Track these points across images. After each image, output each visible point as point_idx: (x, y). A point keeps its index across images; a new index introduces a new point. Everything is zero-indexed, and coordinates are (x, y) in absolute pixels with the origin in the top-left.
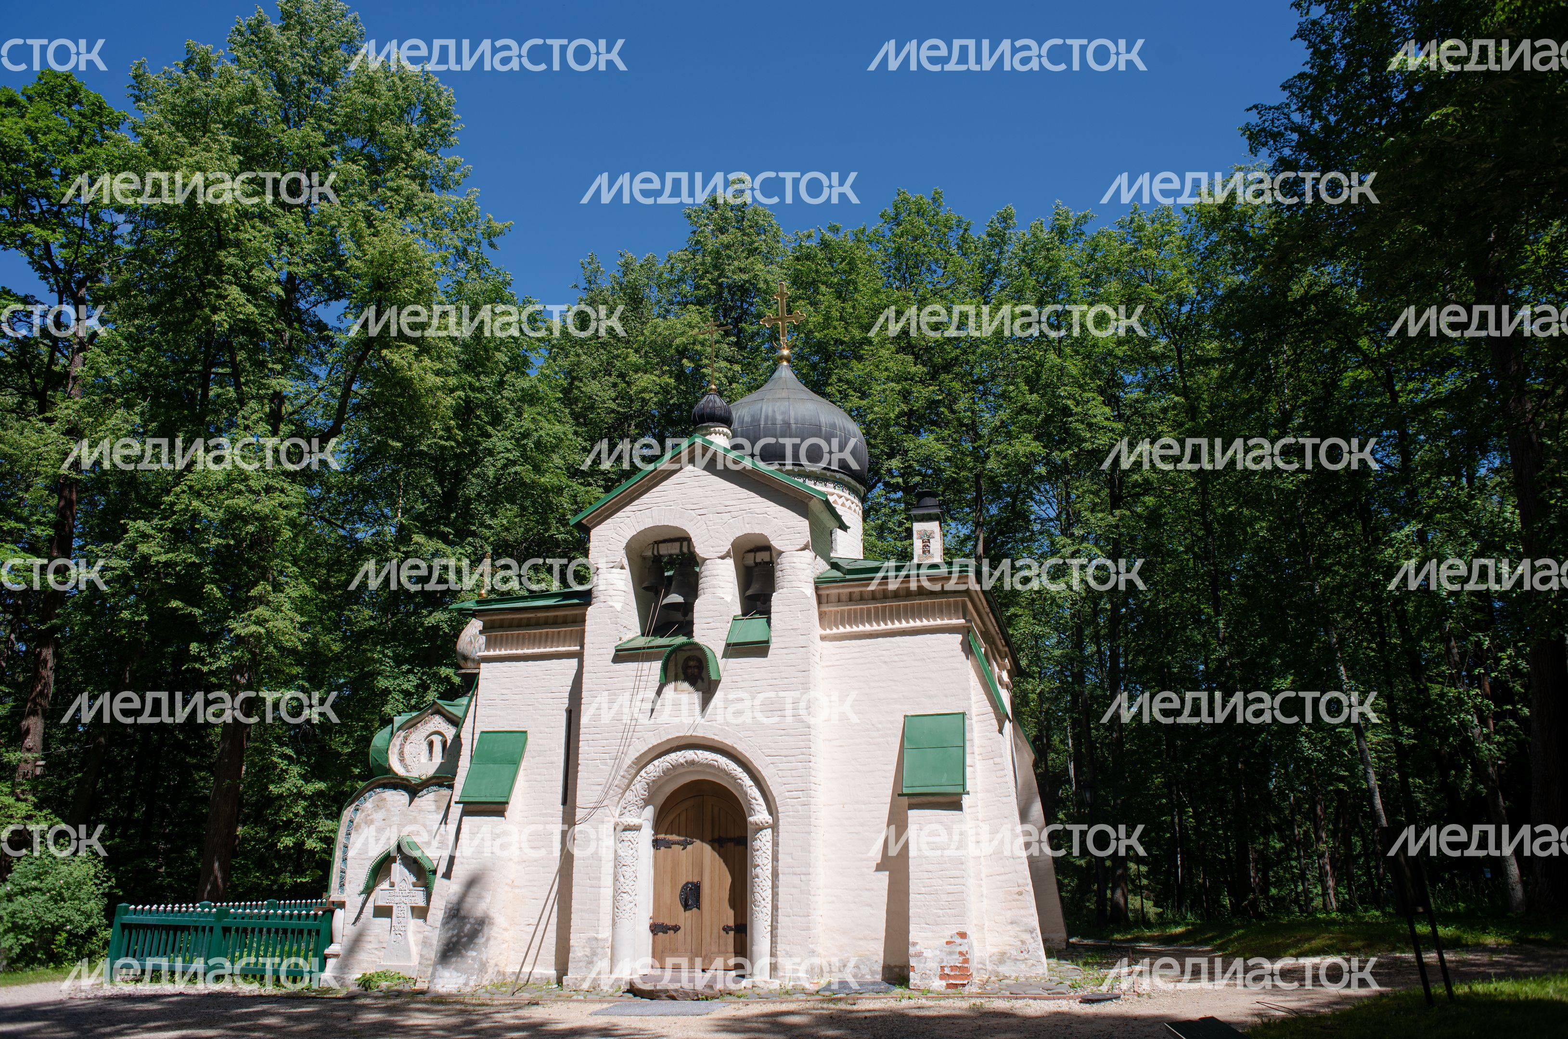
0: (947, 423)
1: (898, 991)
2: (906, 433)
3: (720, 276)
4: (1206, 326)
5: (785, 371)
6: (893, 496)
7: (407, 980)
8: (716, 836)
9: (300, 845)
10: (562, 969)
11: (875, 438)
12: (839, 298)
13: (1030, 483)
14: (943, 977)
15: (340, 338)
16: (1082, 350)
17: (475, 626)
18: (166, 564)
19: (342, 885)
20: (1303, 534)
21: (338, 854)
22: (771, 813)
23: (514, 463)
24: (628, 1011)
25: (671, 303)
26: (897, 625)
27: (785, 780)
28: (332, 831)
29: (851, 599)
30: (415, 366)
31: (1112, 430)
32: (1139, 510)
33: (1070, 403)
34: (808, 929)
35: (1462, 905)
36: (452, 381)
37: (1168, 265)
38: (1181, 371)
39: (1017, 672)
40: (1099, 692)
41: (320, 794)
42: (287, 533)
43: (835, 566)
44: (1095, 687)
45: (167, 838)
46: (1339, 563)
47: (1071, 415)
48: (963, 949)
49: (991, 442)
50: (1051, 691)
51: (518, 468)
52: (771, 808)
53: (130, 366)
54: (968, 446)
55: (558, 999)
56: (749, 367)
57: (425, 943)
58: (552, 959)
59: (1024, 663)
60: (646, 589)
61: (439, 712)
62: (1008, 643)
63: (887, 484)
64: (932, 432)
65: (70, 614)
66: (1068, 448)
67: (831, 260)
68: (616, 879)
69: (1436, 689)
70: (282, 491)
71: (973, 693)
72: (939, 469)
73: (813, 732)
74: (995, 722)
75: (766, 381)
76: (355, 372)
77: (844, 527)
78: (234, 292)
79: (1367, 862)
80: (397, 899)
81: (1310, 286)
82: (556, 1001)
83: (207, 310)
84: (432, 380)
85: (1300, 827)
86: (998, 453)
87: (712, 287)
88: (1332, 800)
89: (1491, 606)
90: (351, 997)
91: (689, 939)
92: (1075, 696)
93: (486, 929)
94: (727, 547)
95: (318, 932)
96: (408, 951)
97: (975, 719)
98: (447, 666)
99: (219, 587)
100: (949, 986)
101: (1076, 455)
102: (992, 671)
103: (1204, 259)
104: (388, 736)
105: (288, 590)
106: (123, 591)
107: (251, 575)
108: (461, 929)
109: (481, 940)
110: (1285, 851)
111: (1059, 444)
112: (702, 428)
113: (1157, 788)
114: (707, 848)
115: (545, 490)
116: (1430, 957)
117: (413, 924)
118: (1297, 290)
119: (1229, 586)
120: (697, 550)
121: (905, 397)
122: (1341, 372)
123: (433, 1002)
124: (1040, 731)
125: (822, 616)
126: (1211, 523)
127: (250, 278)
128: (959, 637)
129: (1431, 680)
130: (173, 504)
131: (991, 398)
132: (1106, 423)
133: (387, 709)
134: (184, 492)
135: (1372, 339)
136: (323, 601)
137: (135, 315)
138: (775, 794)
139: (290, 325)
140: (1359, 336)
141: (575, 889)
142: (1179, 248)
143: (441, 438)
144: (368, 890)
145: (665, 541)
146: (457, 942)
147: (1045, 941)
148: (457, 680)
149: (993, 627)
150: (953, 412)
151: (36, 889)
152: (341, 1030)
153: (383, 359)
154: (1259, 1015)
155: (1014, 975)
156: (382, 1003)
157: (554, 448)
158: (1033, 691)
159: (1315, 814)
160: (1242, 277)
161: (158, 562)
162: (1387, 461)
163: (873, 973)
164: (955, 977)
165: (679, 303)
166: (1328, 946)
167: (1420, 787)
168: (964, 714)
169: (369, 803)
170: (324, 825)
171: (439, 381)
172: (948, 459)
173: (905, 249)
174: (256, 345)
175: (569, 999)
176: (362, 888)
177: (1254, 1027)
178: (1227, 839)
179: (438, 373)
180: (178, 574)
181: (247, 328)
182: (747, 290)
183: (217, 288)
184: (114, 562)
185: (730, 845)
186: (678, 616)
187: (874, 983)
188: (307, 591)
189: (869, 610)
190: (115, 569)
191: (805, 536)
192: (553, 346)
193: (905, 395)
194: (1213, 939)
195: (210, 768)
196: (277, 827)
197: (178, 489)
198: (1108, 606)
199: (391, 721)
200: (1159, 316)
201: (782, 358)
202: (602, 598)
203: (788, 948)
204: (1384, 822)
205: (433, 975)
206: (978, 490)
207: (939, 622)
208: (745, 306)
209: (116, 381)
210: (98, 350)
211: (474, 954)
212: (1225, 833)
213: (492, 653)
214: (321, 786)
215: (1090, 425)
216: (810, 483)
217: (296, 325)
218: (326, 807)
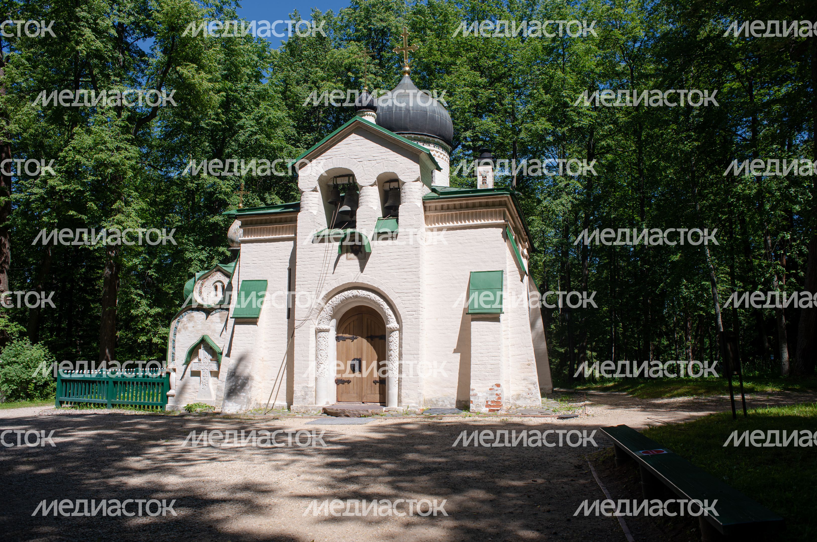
0: (498, 112)
1: (464, 413)
2: (475, 116)
3: (369, 24)
4: (648, 56)
5: (407, 79)
6: (467, 153)
7: (210, 407)
8: (369, 335)
9: (150, 340)
10: (290, 402)
11: (457, 120)
12: (438, 37)
13: (543, 146)
14: (487, 406)
15: (151, 60)
16: (576, 69)
17: (237, 224)
18: (65, 191)
19: (173, 360)
20: (693, 177)
21: (170, 345)
22: (398, 323)
23: (256, 133)
24: (324, 422)
25: (341, 40)
26: (467, 223)
27: (406, 306)
28: (166, 333)
29: (442, 208)
30: (196, 76)
31: (591, 116)
32: (603, 162)
33: (568, 100)
34: (417, 382)
35: (757, 372)
36: (218, 86)
37: (629, 18)
38: (632, 83)
39: (532, 250)
40: (576, 262)
41: (158, 314)
42: (130, 174)
43: (434, 190)
44: (574, 259)
45: (81, 337)
46: (712, 192)
47: (568, 107)
48: (498, 392)
49: (523, 122)
50: (550, 261)
51: (258, 136)
52: (399, 320)
53: (32, 77)
54: (509, 124)
55: (288, 416)
56: (385, 78)
57: (218, 389)
58: (285, 397)
59: (536, 245)
60: (330, 203)
61: (219, 270)
62: (527, 234)
63: (464, 146)
64: (490, 116)
65: (14, 219)
66: (566, 126)
67: (434, 14)
68: (317, 357)
69: (756, 262)
70: (126, 149)
71: (507, 260)
72: (493, 137)
73: (421, 280)
74: (519, 276)
75: (396, 86)
76: (162, 81)
77: (439, 169)
78: (88, 32)
79: (711, 352)
80: (203, 368)
81: (710, 32)
82: (287, 418)
83: (73, 43)
84: (207, 85)
85: (678, 333)
86: (526, 129)
87: (365, 31)
88: (696, 320)
89: (791, 217)
90: (182, 416)
91: (355, 387)
92: (563, 264)
93: (250, 382)
94: (374, 179)
95: (163, 384)
96: (210, 393)
97: (508, 274)
98: (223, 246)
99: (95, 204)
100: (490, 411)
101: (570, 130)
102: (519, 249)
103: (650, 14)
104: (193, 283)
105: (133, 205)
106: (43, 206)
107: (112, 197)
108: (237, 382)
109: (247, 388)
110: (669, 346)
111: (561, 124)
112: (360, 112)
113: (604, 312)
114: (365, 341)
115: (274, 149)
116: (738, 397)
117: (212, 380)
118: (703, 34)
119: (650, 205)
120: (358, 181)
121: (475, 96)
122: (723, 83)
123: (224, 418)
124: (544, 282)
125: (426, 218)
126: (643, 169)
127: (97, 24)
128: (501, 230)
129: (755, 258)
130: (65, 157)
131: (523, 97)
132: (588, 112)
133: (191, 270)
134: (70, 150)
135: (743, 64)
136: (153, 211)
137: (31, 46)
138: (400, 313)
139: (123, 53)
140: (736, 61)
141: (295, 362)
142: (637, 7)
143: (214, 119)
144: (187, 363)
145: (340, 176)
146: (235, 389)
147: (541, 389)
148: (228, 254)
149: (520, 225)
150: (502, 105)
151: (15, 362)
152: (178, 431)
153: (177, 72)
154: (648, 425)
155: (524, 405)
156: (198, 419)
157: (277, 125)
158: (541, 260)
159: (687, 327)
160: (671, 26)
161: (60, 190)
162: (744, 136)
163: (451, 404)
164: (493, 406)
165: (346, 40)
166: (687, 392)
167: (743, 313)
168: (502, 271)
169: (185, 318)
170: (162, 330)
171: (210, 85)
172: (498, 132)
173: (478, 8)
174: (104, 64)
175: (294, 417)
176: (184, 362)
177: (645, 430)
178: (639, 339)
179: (210, 80)
180: (71, 196)
181: (98, 54)
182: (385, 32)
183: (77, 29)
184: (35, 190)
185: (377, 339)
186: (348, 218)
187: (451, 409)
188: (144, 206)
189: (452, 215)
190: (36, 194)
191: (418, 174)
192: (275, 66)
193: (474, 95)
194: (628, 389)
195: (99, 301)
196: (137, 331)
197: (67, 149)
198: (583, 216)
199: (194, 275)
200: (621, 49)
201: (405, 72)
202: (306, 208)
203: (407, 392)
204: (722, 330)
205: (223, 405)
206: (515, 150)
207: (490, 221)
208: (384, 42)
209: (24, 85)
210: (11, 66)
211: (244, 394)
212: (638, 336)
213: (246, 238)
214: (159, 310)
215: (579, 113)
216: (421, 144)
217: (126, 52)
218: (162, 321)
